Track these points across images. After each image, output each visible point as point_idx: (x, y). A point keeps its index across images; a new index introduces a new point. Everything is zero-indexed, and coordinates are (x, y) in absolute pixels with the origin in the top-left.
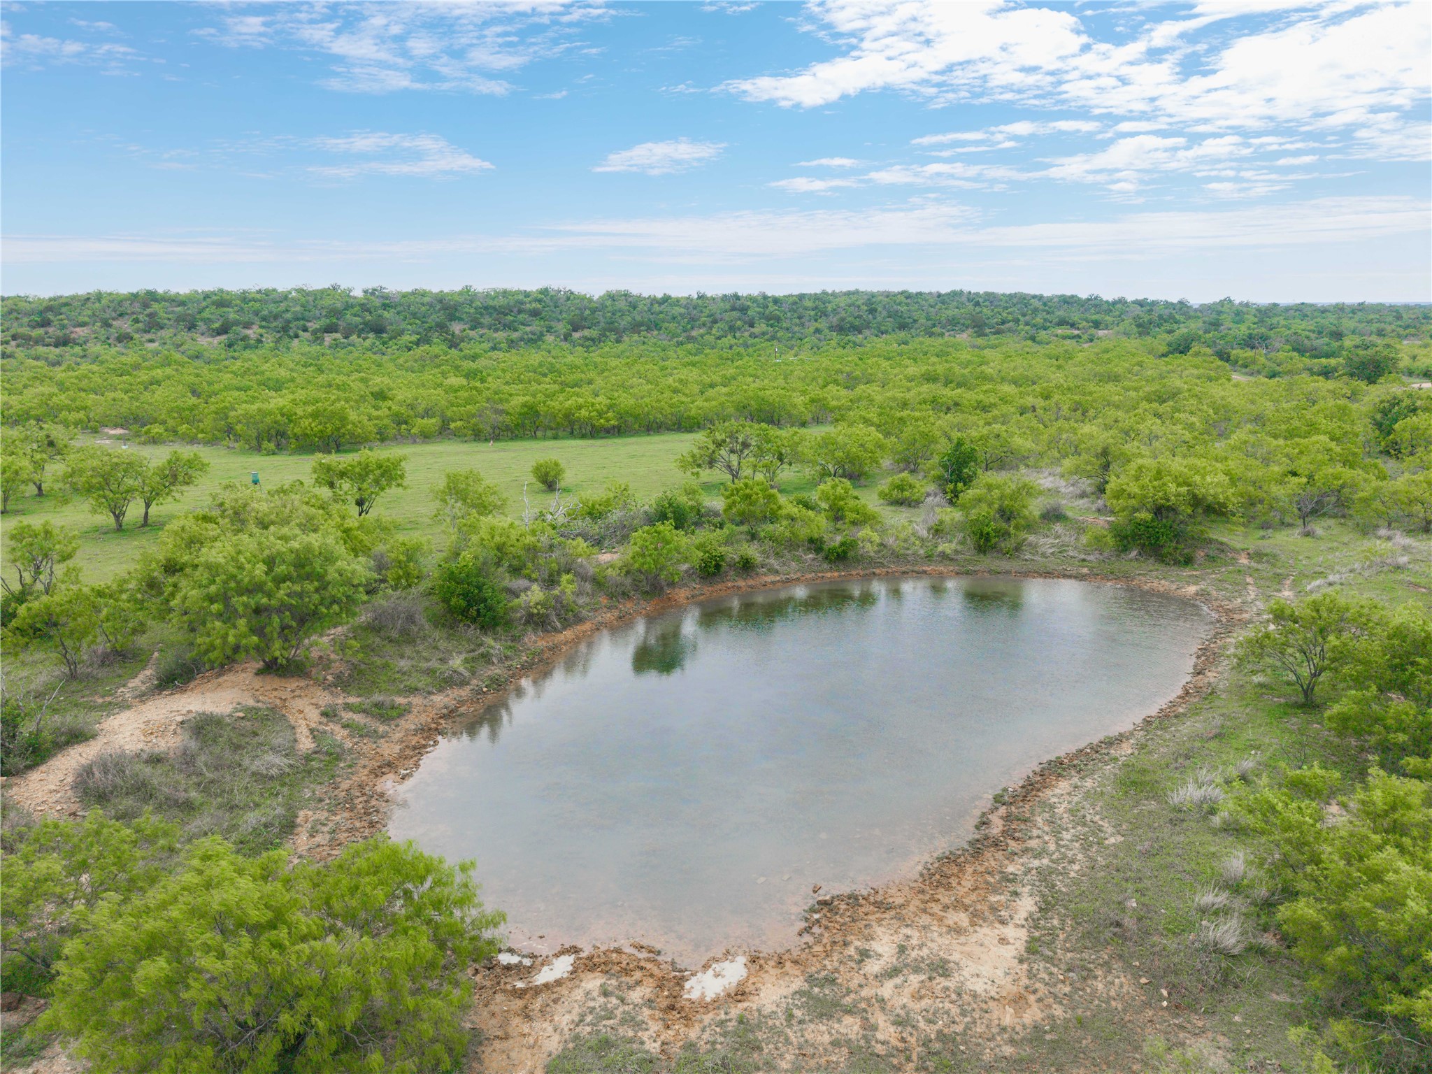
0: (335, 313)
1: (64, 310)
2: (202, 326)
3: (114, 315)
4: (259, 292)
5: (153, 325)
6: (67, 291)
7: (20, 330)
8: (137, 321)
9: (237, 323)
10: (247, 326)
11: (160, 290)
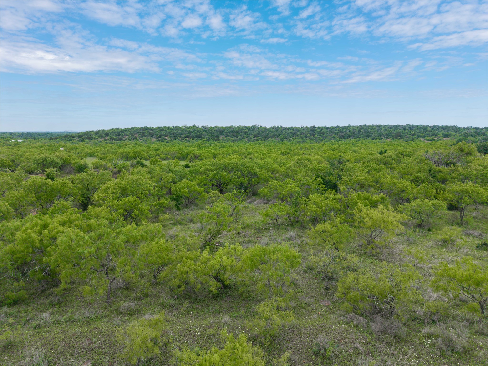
0: (190, 133)
1: (124, 132)
2: (155, 136)
3: (135, 133)
4: (174, 127)
5: (144, 135)
6: (127, 127)
7: (112, 137)
8: (140, 134)
9: (164, 135)
10: (166, 136)
11: (148, 126)
